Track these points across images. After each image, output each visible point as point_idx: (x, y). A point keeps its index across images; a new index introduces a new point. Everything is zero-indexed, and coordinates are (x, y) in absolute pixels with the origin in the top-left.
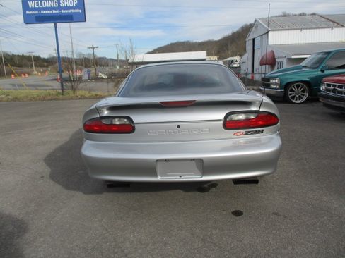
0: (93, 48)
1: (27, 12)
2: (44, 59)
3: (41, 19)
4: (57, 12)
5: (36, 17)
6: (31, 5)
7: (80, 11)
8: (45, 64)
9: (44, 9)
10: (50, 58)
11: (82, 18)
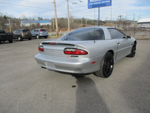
0: (120, 16)
1: (89, 4)
2: (103, 21)
3: (94, 6)
4: (100, 3)
5: (92, 6)
6: (91, 1)
7: (109, 1)
8: (103, 23)
9: (95, 2)
10: (106, 21)
11: (110, 4)
